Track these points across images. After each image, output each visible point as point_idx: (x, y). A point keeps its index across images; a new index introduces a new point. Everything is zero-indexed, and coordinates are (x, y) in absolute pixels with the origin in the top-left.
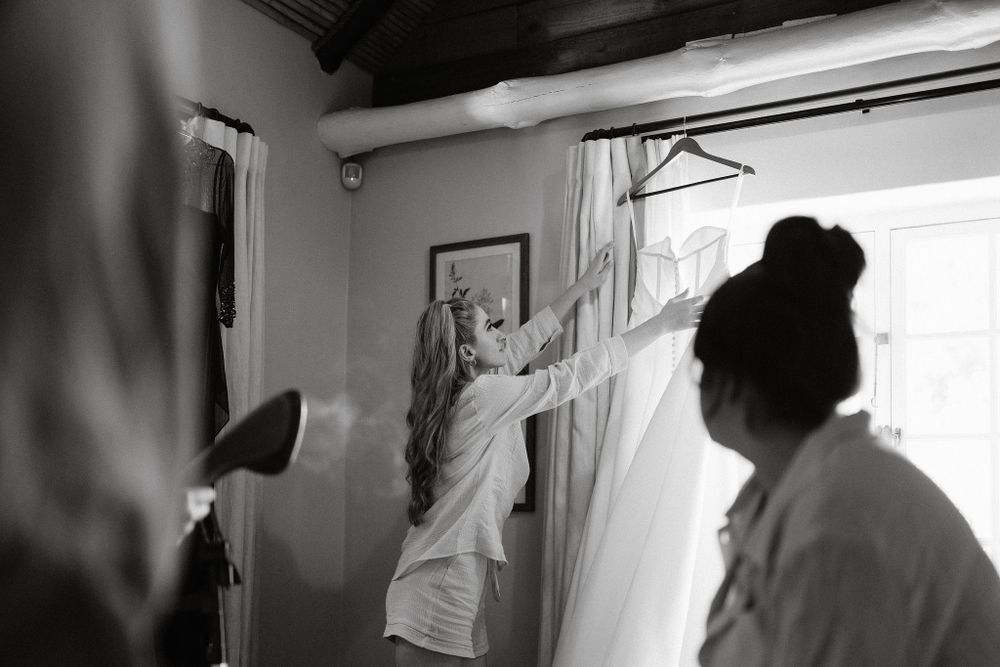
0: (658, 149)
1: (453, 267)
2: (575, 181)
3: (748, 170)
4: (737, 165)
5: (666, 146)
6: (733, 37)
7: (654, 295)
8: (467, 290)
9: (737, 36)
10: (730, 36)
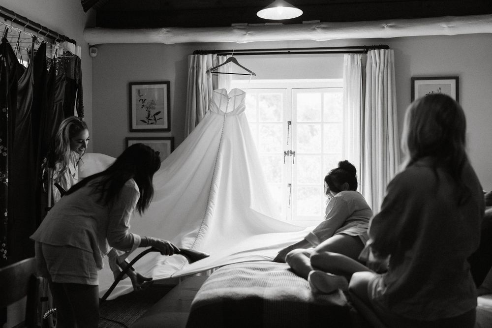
0: (222, 59)
1: (139, 91)
2: (193, 68)
3: (254, 74)
4: (250, 72)
5: (225, 58)
6: (248, 26)
7: (218, 106)
8: (145, 100)
9: (249, 24)
10: (246, 24)
